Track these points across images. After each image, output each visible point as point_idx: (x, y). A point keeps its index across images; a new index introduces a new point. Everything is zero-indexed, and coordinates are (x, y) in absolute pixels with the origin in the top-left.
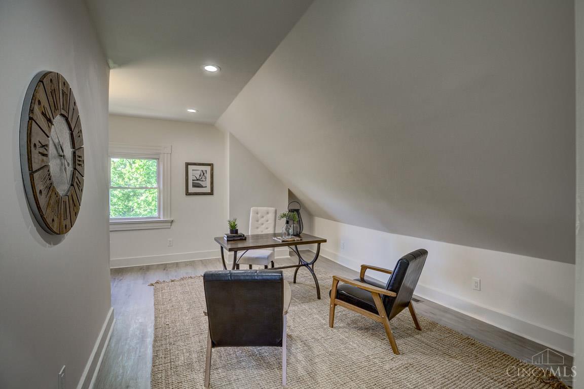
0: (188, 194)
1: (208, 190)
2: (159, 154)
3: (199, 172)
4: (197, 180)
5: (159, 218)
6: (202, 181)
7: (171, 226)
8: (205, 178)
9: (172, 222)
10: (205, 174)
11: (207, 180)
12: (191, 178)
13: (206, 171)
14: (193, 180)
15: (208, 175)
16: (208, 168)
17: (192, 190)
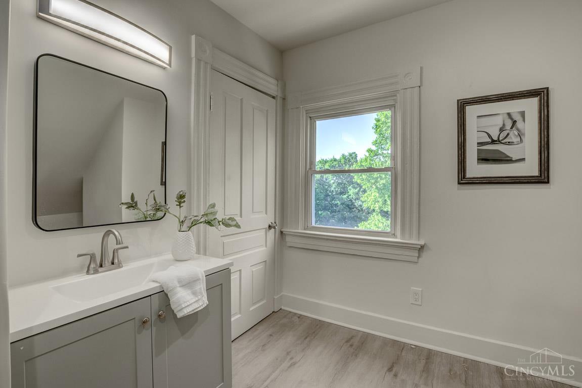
0: (463, 180)
1: (531, 168)
2: (393, 94)
3: (498, 121)
4: (493, 142)
5: (394, 235)
6: (510, 143)
7: (418, 257)
8: (520, 135)
9: (422, 248)
10: (520, 124)
11: (526, 139)
12: (473, 139)
13: (523, 114)
14: (480, 144)
15: (531, 128)
16: (531, 106)
17: (475, 169)
